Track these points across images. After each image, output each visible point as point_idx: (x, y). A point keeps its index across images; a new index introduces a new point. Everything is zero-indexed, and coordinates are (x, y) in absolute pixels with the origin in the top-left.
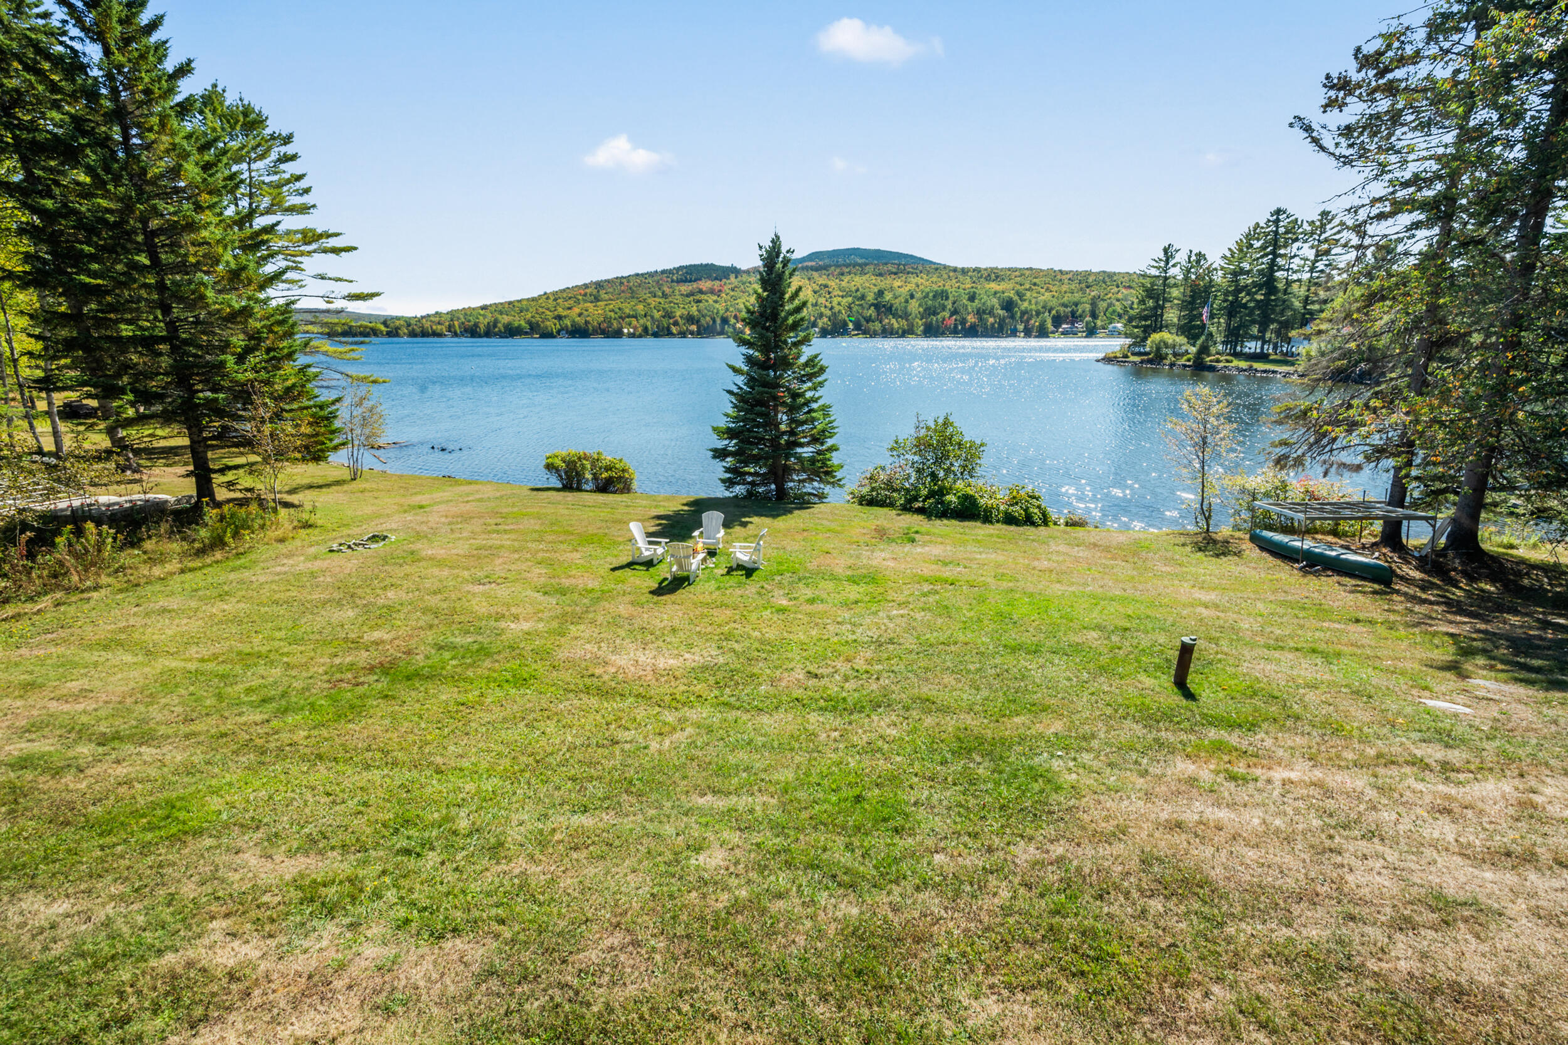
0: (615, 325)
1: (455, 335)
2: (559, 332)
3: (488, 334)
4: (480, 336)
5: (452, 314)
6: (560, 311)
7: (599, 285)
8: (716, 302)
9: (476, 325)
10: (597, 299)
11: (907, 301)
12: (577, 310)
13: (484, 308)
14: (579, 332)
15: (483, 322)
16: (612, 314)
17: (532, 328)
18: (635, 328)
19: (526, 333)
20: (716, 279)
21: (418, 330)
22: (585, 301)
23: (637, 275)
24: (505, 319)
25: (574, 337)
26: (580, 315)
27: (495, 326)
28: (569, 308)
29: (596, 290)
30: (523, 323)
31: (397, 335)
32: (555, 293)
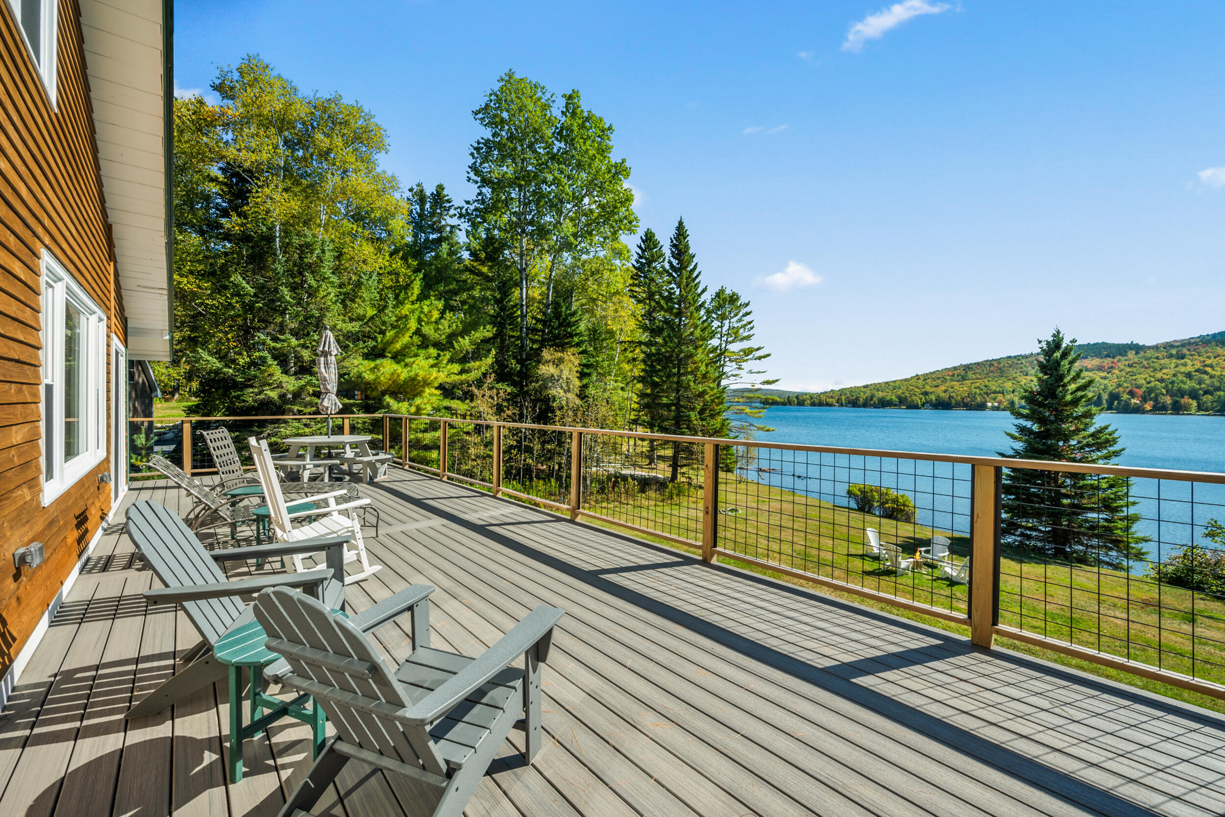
0: (979, 399)
1: (842, 405)
2: (923, 405)
3: (865, 405)
4: (859, 407)
5: (842, 391)
6: (928, 389)
7: (968, 368)
8: (1105, 378)
9: (857, 399)
10: (964, 378)
12: (943, 388)
13: (866, 387)
14: (943, 405)
15: (863, 397)
16: (978, 391)
17: (900, 402)
18: (1000, 402)
19: (895, 405)
20: (1108, 356)
21: (817, 401)
22: (952, 380)
23: (1010, 357)
24: (880, 394)
25: (937, 409)
26: (945, 391)
27: (871, 399)
28: (936, 386)
29: (964, 372)
30: (894, 398)
31: (803, 405)
32: (924, 375)
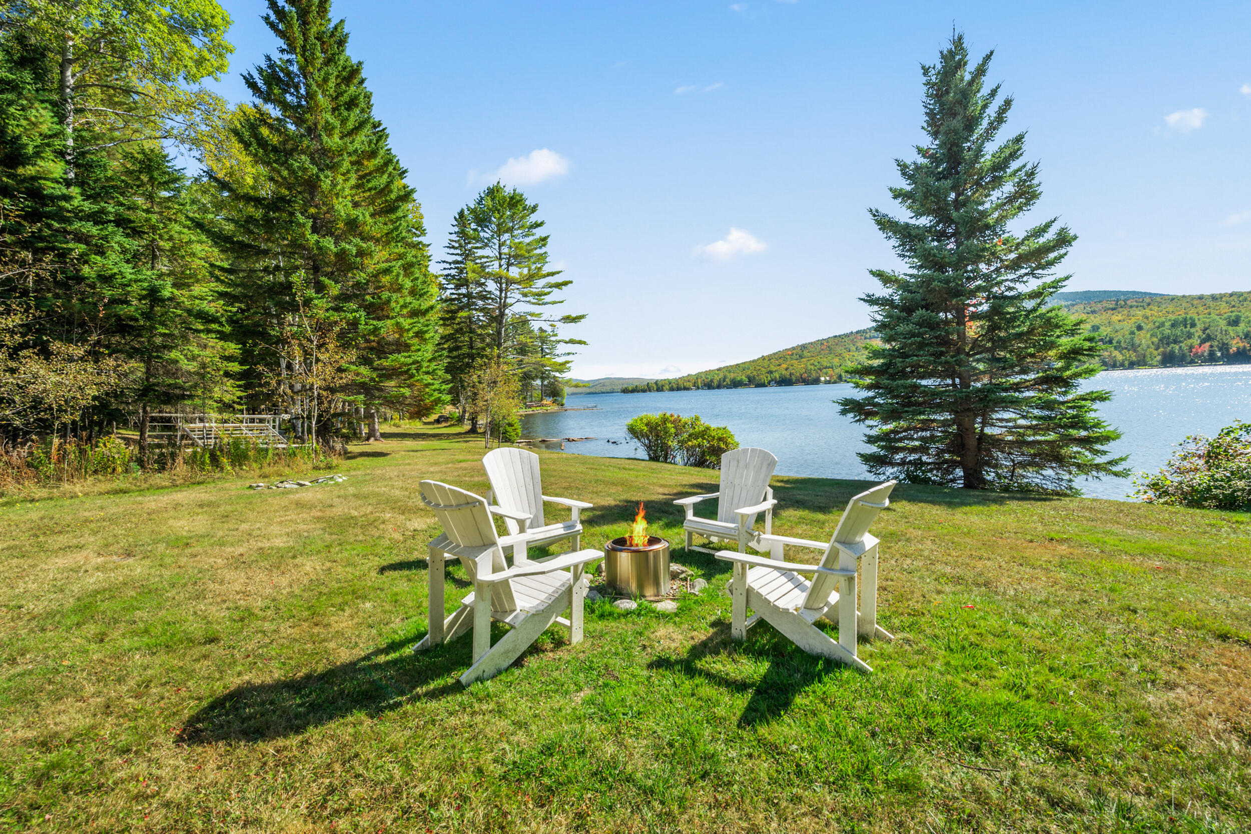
0: (814, 375)
1: (698, 388)
2: (769, 383)
3: (719, 387)
4: (714, 388)
5: (698, 375)
6: (773, 368)
7: (804, 347)
9: (712, 381)
10: (801, 357)
11: (1133, 333)
12: (784, 366)
13: (719, 370)
14: (785, 382)
15: (717, 379)
16: (812, 367)
17: (750, 381)
18: (831, 376)
19: (746, 385)
21: (675, 386)
22: (792, 359)
23: (836, 336)
24: (732, 375)
25: (781, 385)
26: (787, 369)
27: (724, 381)
28: (779, 365)
29: (800, 352)
30: (744, 377)
31: (662, 390)
32: (768, 356)
